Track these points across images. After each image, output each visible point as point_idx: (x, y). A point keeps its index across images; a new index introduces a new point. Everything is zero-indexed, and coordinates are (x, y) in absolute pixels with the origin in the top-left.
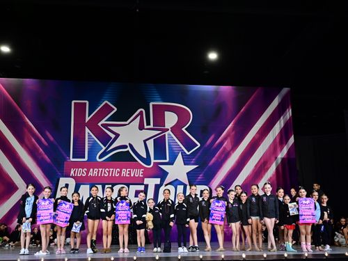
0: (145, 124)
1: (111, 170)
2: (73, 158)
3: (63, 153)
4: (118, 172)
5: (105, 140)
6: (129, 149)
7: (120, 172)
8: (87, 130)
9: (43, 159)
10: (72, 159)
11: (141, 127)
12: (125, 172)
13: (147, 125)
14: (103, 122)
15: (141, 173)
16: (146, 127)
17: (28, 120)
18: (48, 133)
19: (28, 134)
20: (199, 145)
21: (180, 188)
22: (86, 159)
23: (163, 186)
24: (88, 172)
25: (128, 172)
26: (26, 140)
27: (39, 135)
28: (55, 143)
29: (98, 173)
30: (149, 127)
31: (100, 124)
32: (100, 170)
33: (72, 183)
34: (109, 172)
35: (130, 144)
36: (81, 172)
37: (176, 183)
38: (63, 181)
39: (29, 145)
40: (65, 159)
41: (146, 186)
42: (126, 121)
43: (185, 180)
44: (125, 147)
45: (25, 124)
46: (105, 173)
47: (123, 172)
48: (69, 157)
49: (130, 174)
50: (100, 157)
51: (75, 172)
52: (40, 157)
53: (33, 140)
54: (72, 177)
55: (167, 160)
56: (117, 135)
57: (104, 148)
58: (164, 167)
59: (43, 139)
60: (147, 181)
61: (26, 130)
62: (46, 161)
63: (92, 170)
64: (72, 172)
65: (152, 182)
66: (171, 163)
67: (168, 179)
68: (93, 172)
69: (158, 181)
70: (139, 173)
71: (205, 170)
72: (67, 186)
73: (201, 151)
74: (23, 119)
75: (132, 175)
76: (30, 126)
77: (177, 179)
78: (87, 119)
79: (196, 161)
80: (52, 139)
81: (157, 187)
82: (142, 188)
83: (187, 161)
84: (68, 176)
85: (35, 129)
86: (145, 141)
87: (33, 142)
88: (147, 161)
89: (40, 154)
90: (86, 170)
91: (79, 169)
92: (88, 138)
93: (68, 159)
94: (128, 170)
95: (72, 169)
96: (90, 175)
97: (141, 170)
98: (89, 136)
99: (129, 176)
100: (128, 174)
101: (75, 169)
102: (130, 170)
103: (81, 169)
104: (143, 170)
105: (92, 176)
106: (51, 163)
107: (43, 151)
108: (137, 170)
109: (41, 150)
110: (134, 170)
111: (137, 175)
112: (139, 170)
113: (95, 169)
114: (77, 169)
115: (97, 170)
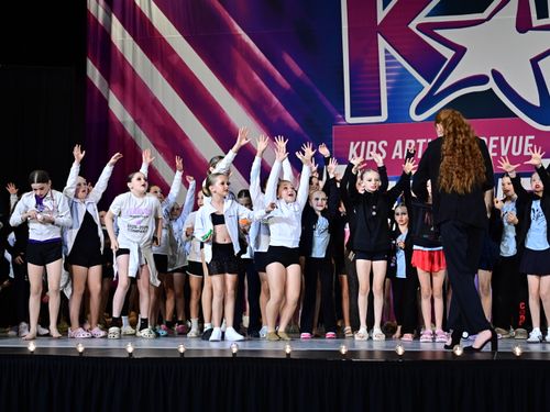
0: (534, 15)
2: (352, 116)
3: (327, 103)
5: (430, 64)
6: (492, 85)
8: (383, 44)
9: (281, 121)
10: (349, 120)
11: (523, 25)
13: (539, 17)
14: (422, 18)
15: (527, 145)
16: (536, 22)
17: (240, 31)
18: (288, 59)
19: (242, 65)
22: (384, 117)
24: (390, 149)
26: (240, 80)
27: (269, 64)
28: (308, 81)
30: (544, 22)
31: (413, 26)
32: (421, 141)
35: (495, 73)
36: (374, 150)
39: (249, 93)
40: (334, 121)
42: (482, 12)
44: (482, 80)
45: (235, 38)
48: (343, 113)
49: (498, 150)
50: (419, 111)
51: (358, 151)
52: (274, 121)
53: (257, 78)
56: (460, 51)
57: (428, 87)
59: (278, 74)
61: (238, 56)
63: (399, 143)
64: (353, 151)
68: (404, 149)
70: (523, 146)
74: (228, 28)
75: (504, 152)
76: (247, 45)
78: (381, 14)
80: (298, 71)
84: (342, 159)
85: (257, 51)
86: (534, 62)
87: (255, 82)
88: (542, 113)
89: (276, 106)
90: (386, 144)
91: (370, 143)
92: (387, 64)
93: (340, 120)
94: (492, 139)
95: (352, 144)
96: (397, 157)
97: (528, 138)
98: (387, 58)
99: (495, 154)
100: (494, 150)
101: (358, 143)
102: (497, 138)
103: (374, 143)
104: (533, 137)
105: (401, 157)
106: (302, 131)
107: (280, 104)
108: (515, 138)
109: (276, 100)
110: (510, 138)
111: (517, 151)
112: (521, 138)
113: (408, 142)
114: (364, 143)
115: (413, 142)
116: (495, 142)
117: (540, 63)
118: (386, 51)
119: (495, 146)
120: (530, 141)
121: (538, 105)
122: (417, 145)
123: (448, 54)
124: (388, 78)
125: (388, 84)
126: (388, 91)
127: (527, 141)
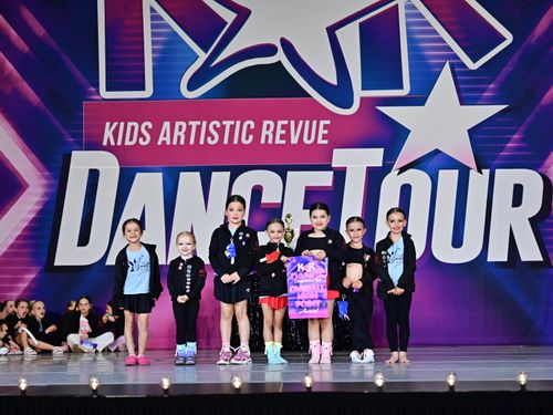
1: (228, 124)
2: (107, 90)
4: (249, 131)
5: (206, 29)
6: (280, 56)
7: (257, 132)
9: (17, 93)
10: (104, 94)
12: (271, 132)
15: (322, 132)
18: (27, 14)
20: (509, 38)
21: (448, 178)
22: (148, 92)
23: (394, 172)
24: (155, 133)
25: (280, 131)
28: (53, 43)
29: (188, 134)
32: (194, 124)
33: (109, 166)
34: (221, 131)
35: (284, 42)
36: (135, 133)
37: (433, 162)
38: (81, 162)
40: (85, 95)
41: (340, 175)
43: (463, 151)
44: (268, 50)
46: (208, 133)
47: (264, 132)
48: (97, 85)
49: (287, 137)
50: (192, 86)
51: (115, 134)
52: (8, 92)
54: (108, 148)
55: (405, 91)
56: (243, 14)
57: (203, 56)
58: (393, 112)
59: (13, 33)
60: (340, 157)
62: (27, 102)
63: (167, 125)
64: (108, 134)
65: (357, 161)
66: (418, 99)
67: (410, 151)
68: (173, 133)
69: (375, 157)
70: (316, 132)
71: (530, 119)
72: (94, 176)
73: (515, 59)
75: (294, 140)
77: (437, 152)
79: (499, 90)
80: (39, 29)
81: (375, 177)
82: (324, 179)
83: (469, 91)
84: (95, 144)
86: (331, 31)
88: (341, 93)
89: (10, 74)
90: (150, 126)
91: (130, 124)
92: (153, 26)
93: (92, 93)
94: (280, 123)
95: (108, 124)
96: (164, 142)
97: (322, 123)
98: (153, 18)
99: (284, 142)
100: (282, 137)
101: (115, 124)
102: (286, 122)
103: (136, 125)
104: (328, 122)
105: (168, 143)
106: (43, 106)
107: (15, 71)
108: (307, 122)
109: (10, 66)
110: (301, 122)
111: (309, 138)
112: (315, 122)
113: (178, 124)
114: (122, 124)
115: (184, 124)
116: (283, 127)
117: (337, 32)
118: (152, 10)
119: (284, 132)
120: (325, 127)
121: (335, 83)
122: (189, 128)
123: (229, 16)
124: (153, 43)
125: (154, 51)
126: (154, 60)
127: (321, 127)
